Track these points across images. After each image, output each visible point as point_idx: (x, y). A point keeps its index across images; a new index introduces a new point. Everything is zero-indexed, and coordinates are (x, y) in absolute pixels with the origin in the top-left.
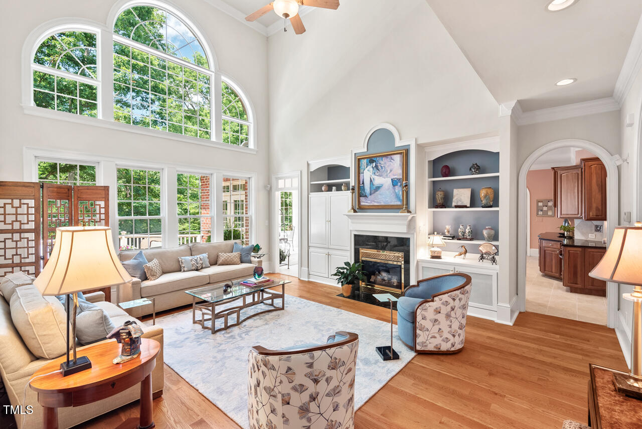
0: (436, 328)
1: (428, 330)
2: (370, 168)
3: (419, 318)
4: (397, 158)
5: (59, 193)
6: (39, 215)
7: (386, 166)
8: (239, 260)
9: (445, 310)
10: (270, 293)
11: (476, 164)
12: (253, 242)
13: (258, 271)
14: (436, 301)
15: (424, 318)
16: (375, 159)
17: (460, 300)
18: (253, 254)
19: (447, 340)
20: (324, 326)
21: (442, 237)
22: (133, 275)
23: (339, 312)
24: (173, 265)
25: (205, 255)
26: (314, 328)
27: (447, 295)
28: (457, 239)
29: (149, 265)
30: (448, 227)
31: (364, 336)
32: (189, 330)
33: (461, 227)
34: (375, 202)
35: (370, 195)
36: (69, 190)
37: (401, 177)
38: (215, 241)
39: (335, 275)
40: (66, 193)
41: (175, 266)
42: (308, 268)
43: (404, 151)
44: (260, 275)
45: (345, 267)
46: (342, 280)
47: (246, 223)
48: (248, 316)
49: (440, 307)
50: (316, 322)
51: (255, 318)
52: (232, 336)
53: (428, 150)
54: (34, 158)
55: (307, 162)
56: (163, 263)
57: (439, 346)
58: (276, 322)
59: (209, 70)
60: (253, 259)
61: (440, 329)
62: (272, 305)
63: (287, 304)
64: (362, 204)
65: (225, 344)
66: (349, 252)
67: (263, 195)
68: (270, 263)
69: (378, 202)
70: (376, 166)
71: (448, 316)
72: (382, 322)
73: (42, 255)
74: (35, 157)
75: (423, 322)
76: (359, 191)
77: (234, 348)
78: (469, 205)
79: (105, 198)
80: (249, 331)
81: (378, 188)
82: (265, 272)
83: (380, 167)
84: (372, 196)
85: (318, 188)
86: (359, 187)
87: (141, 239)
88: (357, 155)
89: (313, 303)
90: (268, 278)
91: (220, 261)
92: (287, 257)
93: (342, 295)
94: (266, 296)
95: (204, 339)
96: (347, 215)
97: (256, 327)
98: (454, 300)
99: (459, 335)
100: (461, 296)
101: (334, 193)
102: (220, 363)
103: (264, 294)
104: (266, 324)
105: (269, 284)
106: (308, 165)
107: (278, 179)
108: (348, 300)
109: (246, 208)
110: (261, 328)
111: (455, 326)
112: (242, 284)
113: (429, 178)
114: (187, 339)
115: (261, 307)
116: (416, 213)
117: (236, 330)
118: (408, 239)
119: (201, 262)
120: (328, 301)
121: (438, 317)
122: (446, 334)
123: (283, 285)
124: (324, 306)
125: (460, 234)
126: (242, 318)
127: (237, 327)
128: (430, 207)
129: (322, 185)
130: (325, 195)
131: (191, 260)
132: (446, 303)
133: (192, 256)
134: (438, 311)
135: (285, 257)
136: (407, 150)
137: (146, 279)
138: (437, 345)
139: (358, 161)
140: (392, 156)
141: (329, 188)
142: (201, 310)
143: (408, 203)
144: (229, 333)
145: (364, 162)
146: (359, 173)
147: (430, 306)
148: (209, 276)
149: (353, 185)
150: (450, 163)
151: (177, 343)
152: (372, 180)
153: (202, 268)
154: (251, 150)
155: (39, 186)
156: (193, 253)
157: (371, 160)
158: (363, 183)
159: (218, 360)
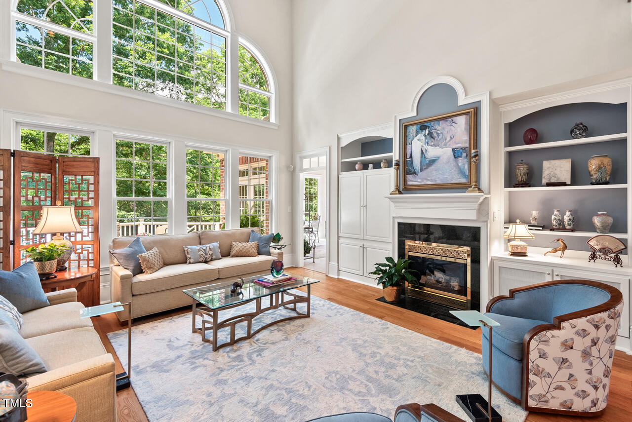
0: (565, 373)
1: (549, 376)
2: (421, 136)
3: (533, 355)
4: (462, 121)
5: (37, 164)
6: (8, 189)
7: (445, 132)
8: (255, 251)
9: (581, 344)
10: (292, 295)
11: (581, 124)
12: (274, 231)
13: (277, 267)
14: (564, 328)
15: (543, 356)
16: (428, 124)
17: (608, 328)
18: (272, 244)
19: (584, 394)
20: (366, 347)
21: (527, 226)
22: (126, 267)
23: (383, 324)
24: (177, 255)
25: (216, 244)
26: (353, 350)
27: (584, 319)
28: (551, 230)
29: (146, 254)
30: (535, 213)
31: (430, 371)
32: (186, 343)
33: (556, 212)
34: (428, 180)
35: (421, 170)
36: (51, 161)
37: (467, 145)
38: (230, 228)
39: (375, 273)
40: (48, 165)
41: (180, 257)
42: (338, 262)
43: (472, 110)
44: (278, 272)
45: (387, 263)
46: (384, 280)
47: (266, 209)
48: (264, 325)
49: (572, 339)
50: (353, 340)
51: (272, 328)
52: (239, 356)
53: (503, 109)
54: (15, 124)
55: (338, 136)
56: (165, 253)
57: (568, 404)
58: (299, 336)
59: (224, 30)
60: (272, 250)
61: (571, 375)
62: (294, 309)
63: (313, 309)
64: (409, 183)
65: (228, 370)
66: (391, 245)
67: (285, 177)
68: (292, 256)
69: (432, 180)
70: (430, 134)
71: (586, 354)
72: (449, 345)
73: (11, 239)
74: (17, 123)
75: (541, 363)
76: (406, 167)
77: (238, 379)
78: (569, 182)
79: (94, 172)
80: (262, 350)
81: (432, 162)
82: (285, 267)
83: (435, 134)
84: (423, 173)
85: (351, 167)
86: (405, 162)
87: (155, 226)
88: (402, 122)
89: (347, 309)
90: (289, 276)
91: (233, 252)
92: (312, 249)
93: (382, 299)
94: (287, 298)
95: (201, 360)
96: (389, 198)
97: (273, 343)
98: (597, 327)
99: (604, 387)
100: (609, 321)
101: (371, 172)
102: (215, 408)
103: (285, 296)
104: (287, 339)
105: (291, 282)
106: (339, 139)
107: (302, 158)
108: (392, 306)
109: (267, 193)
110: (279, 345)
111: (598, 371)
112: (256, 282)
113: (506, 146)
114: (179, 357)
115: (282, 313)
116: (489, 193)
117: (245, 348)
118: (478, 230)
119: (211, 252)
120: (367, 307)
121: (568, 354)
122: (582, 385)
123: (309, 285)
124: (362, 314)
125: (554, 223)
126: (255, 328)
127: (248, 341)
128: (506, 187)
129: (355, 163)
130: (359, 174)
131: (199, 250)
132: (584, 333)
133: (200, 245)
134: (568, 346)
135: (310, 250)
136: (477, 108)
137: (141, 272)
138: (565, 402)
139: (405, 127)
140: (455, 119)
141: (365, 166)
142: (202, 316)
143: (478, 181)
144: (236, 351)
145: (413, 130)
146: (406, 144)
147: (553, 336)
148: (219, 271)
149: (398, 158)
150: (537, 126)
151: (165, 363)
152: (424, 151)
153: (212, 260)
154: (272, 124)
155: (9, 154)
156: (203, 242)
157: (423, 127)
158: (411, 157)
159: (213, 401)
